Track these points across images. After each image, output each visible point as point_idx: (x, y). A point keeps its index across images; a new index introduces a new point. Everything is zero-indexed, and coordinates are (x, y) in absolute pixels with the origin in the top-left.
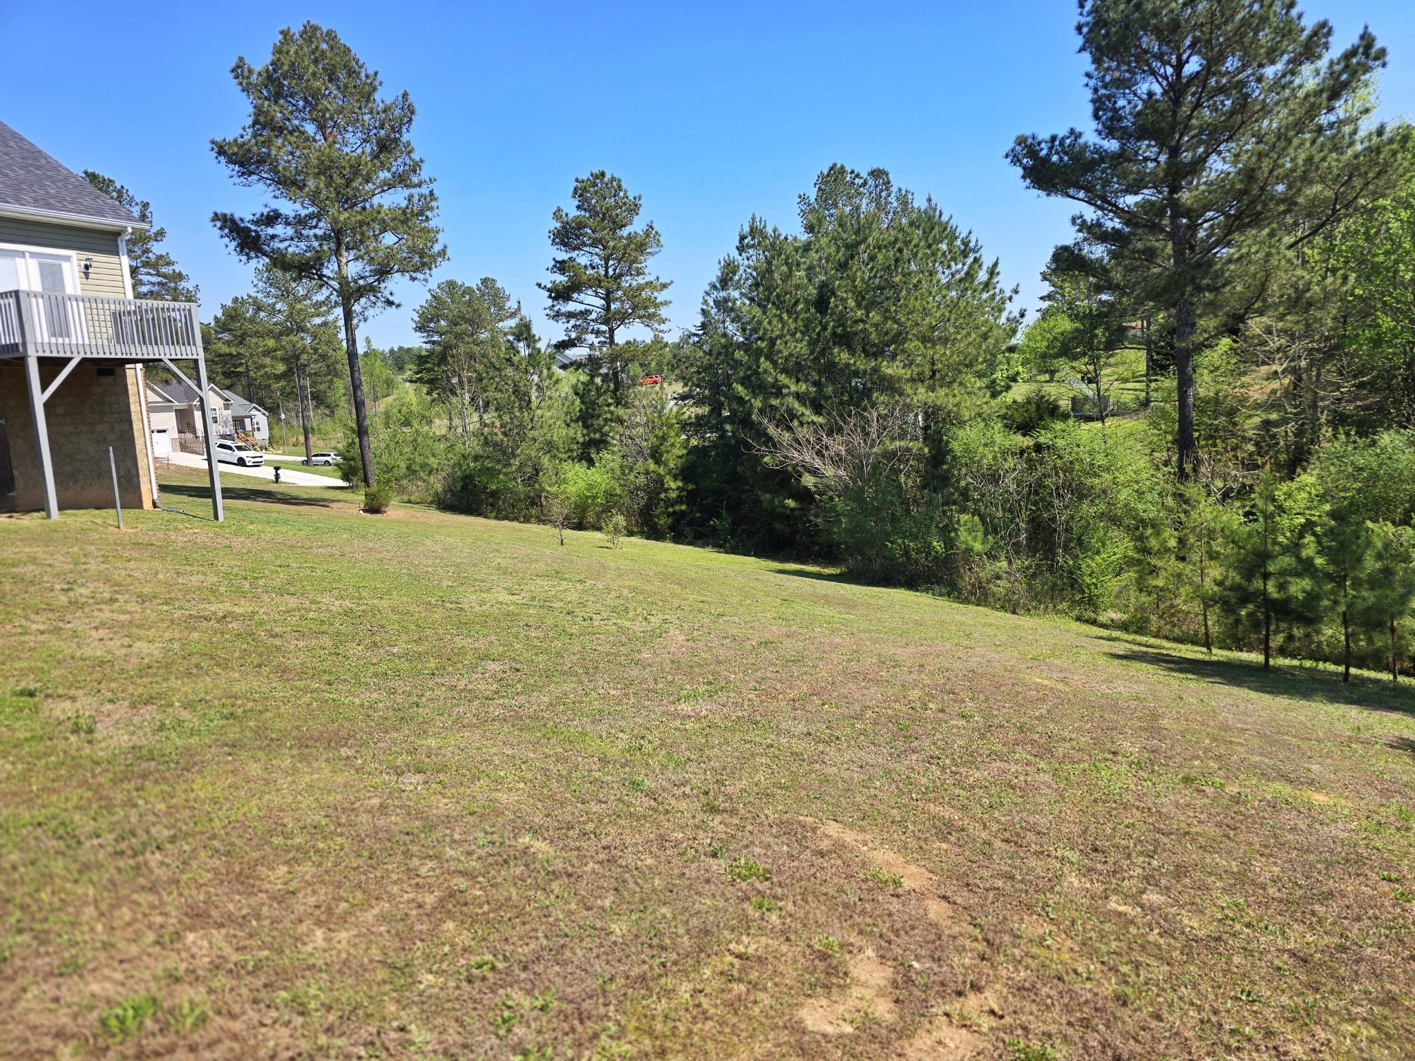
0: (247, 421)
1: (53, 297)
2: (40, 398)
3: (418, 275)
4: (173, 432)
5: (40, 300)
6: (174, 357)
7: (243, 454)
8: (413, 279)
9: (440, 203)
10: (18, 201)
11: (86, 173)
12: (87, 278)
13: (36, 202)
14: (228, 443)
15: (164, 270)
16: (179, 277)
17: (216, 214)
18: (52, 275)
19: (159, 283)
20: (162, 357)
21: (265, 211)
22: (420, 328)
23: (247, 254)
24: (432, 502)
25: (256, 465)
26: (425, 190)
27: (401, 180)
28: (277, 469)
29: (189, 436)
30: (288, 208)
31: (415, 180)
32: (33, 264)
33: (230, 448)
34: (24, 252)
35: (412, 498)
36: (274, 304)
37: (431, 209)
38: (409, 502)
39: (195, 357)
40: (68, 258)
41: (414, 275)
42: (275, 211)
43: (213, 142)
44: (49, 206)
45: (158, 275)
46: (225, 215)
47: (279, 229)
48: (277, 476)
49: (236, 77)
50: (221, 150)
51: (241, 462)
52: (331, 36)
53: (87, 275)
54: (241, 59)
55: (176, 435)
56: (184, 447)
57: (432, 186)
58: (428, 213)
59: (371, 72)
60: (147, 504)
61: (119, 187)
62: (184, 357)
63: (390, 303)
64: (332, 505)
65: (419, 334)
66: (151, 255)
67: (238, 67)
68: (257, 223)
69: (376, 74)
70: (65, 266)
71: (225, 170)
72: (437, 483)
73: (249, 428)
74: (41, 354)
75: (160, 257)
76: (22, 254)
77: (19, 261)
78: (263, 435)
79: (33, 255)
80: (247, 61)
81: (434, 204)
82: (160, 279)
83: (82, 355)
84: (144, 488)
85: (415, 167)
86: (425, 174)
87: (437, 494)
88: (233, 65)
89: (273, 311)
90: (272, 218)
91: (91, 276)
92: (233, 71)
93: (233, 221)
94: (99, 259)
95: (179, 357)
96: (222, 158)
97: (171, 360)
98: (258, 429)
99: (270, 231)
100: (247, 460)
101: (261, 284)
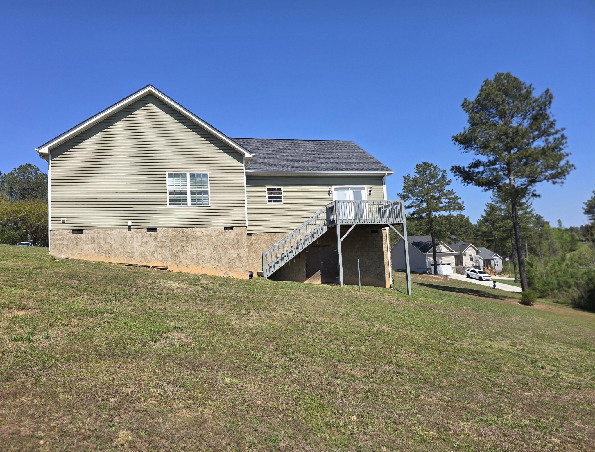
0: (492, 261)
1: (357, 202)
2: (340, 240)
3: (557, 180)
4: (454, 265)
5: (352, 204)
6: (393, 223)
7: (481, 275)
8: (554, 183)
9: (568, 140)
10: (347, 170)
11: (423, 163)
12: (370, 195)
13: (354, 169)
14: (475, 270)
15: (450, 196)
16: (457, 198)
17: (453, 167)
18: (357, 195)
19: (449, 202)
20: (388, 223)
21: (474, 161)
22: (587, 212)
23: (467, 182)
24: (571, 304)
25: (488, 280)
26: (558, 136)
27: (545, 133)
28: (494, 282)
29: (460, 266)
30: (484, 159)
31: (553, 131)
32: (351, 192)
33: (475, 272)
34: (348, 188)
35: (560, 301)
36: (501, 206)
37: (562, 144)
38: (557, 302)
39: (402, 222)
40: (364, 189)
41: (555, 180)
42: (478, 161)
43: (453, 137)
44: (358, 170)
45: (448, 199)
46: (456, 167)
47: (481, 169)
48: (494, 286)
49: (463, 107)
50: (456, 139)
51: (480, 279)
52: (508, 75)
53: (370, 194)
54: (465, 99)
55: (455, 266)
56: (458, 271)
57: (562, 132)
58: (561, 146)
59: (528, 85)
60: (388, 286)
61: (435, 166)
62: (397, 223)
63: (534, 195)
64: (506, 299)
65: (587, 216)
66: (445, 191)
67: (464, 103)
68: (470, 167)
69: (531, 85)
70: (363, 191)
71: (457, 146)
72: (575, 293)
73: (493, 264)
74: (341, 224)
75: (448, 191)
76: (348, 189)
77: (347, 191)
78: (500, 267)
79: (351, 189)
80: (468, 99)
81: (564, 141)
82: (449, 200)
83: (356, 224)
84: (387, 279)
85: (552, 124)
86: (558, 127)
87: (574, 299)
88: (462, 102)
89: (500, 210)
90: (477, 164)
91: (371, 194)
92: (462, 105)
93: (459, 168)
94: (374, 187)
95: (395, 223)
96: (457, 143)
97: (392, 225)
98: (497, 265)
99: (477, 170)
100: (483, 278)
101: (495, 198)
